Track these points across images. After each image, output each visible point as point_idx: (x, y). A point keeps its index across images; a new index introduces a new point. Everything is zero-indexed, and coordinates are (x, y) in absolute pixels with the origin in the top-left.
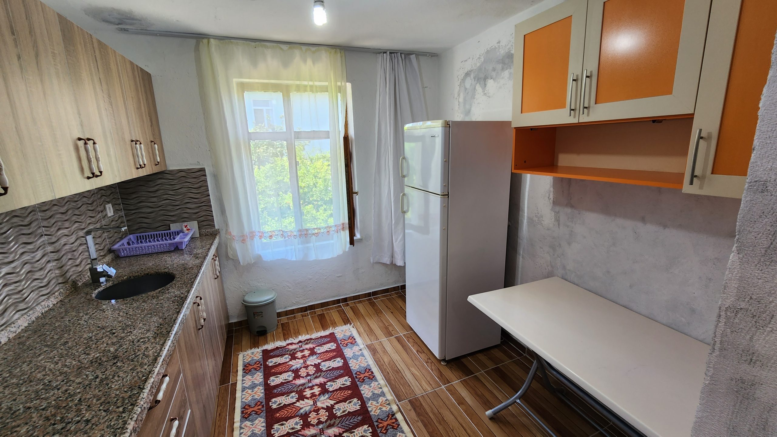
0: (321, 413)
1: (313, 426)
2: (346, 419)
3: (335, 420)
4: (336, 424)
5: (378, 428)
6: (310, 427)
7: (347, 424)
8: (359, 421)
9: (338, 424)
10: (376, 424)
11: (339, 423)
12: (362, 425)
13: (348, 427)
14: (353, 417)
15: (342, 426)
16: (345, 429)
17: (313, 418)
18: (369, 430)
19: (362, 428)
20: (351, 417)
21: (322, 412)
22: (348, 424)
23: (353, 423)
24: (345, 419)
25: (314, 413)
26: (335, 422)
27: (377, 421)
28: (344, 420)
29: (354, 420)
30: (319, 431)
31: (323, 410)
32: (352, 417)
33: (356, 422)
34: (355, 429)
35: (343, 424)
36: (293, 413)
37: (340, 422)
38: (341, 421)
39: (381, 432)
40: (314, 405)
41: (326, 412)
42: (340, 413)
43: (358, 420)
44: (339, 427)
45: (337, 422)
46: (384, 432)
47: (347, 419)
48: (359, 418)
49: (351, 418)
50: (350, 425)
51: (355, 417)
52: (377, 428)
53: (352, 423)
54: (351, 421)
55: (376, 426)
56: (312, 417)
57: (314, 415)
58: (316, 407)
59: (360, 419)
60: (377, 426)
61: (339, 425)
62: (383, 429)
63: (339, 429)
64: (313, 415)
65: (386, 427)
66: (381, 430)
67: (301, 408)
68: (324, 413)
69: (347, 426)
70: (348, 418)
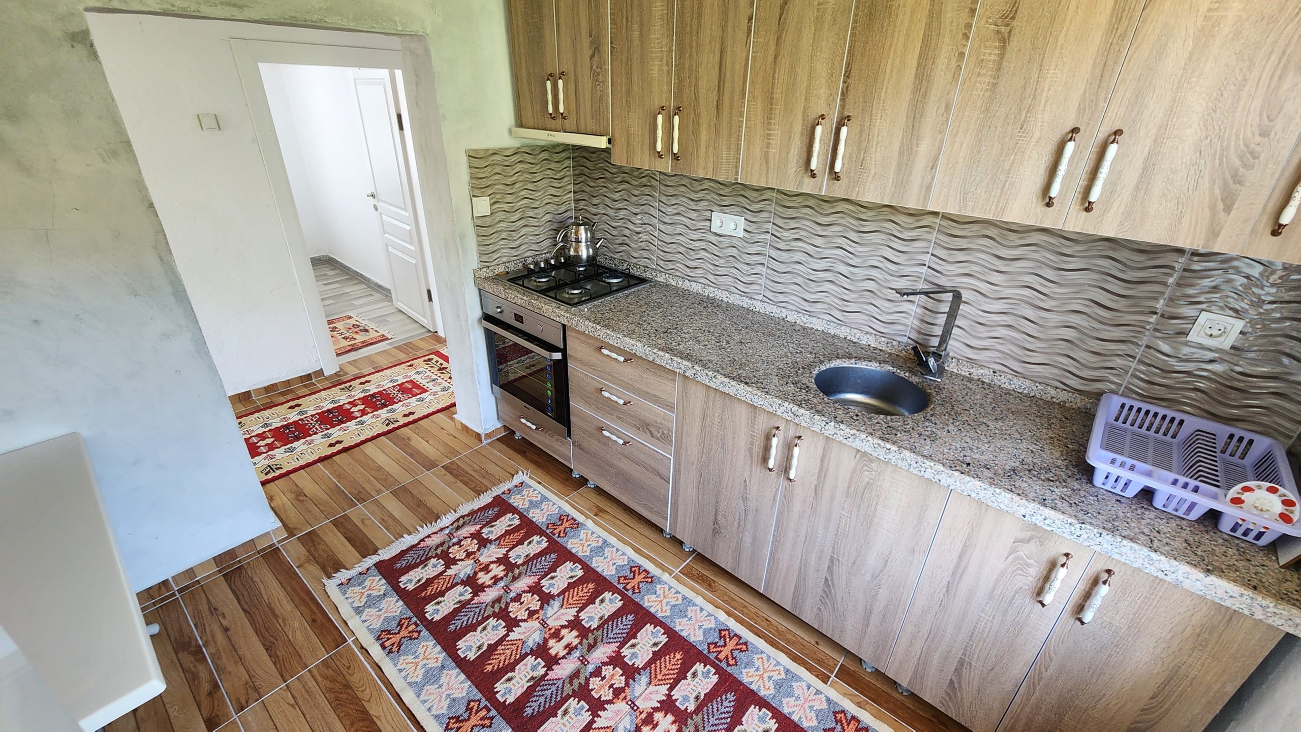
0: (606, 690)
1: (604, 664)
2: (554, 700)
3: (573, 689)
4: (567, 681)
5: (486, 705)
6: (608, 660)
7: (547, 690)
8: (528, 705)
9: (563, 683)
10: (493, 712)
11: (563, 686)
12: (517, 700)
13: (543, 685)
14: (542, 708)
15: (555, 684)
16: (547, 680)
17: (613, 675)
18: (503, 696)
19: (516, 694)
20: (547, 706)
21: (607, 695)
22: (544, 690)
23: (537, 696)
24: (556, 698)
25: (620, 686)
26: (571, 683)
27: (492, 718)
28: (557, 696)
29: (538, 703)
30: (589, 659)
31: (607, 698)
32: (544, 707)
33: (532, 701)
34: (528, 687)
35: (554, 688)
36: (656, 669)
37: (563, 688)
38: (562, 691)
39: (479, 701)
40: (630, 700)
41: (600, 697)
42: (572, 707)
43: (531, 706)
44: (559, 679)
45: (567, 686)
46: (472, 704)
47: (551, 700)
48: (529, 711)
49: (545, 704)
50: (541, 690)
51: (539, 708)
52: (489, 705)
53: (540, 696)
54: (542, 700)
55: (492, 708)
56: (617, 677)
57: (616, 681)
58: (625, 698)
59: (527, 709)
60: (489, 710)
61: (560, 682)
62: (475, 708)
63: (556, 677)
64: (620, 681)
65: (470, 714)
66: (479, 705)
67: (650, 684)
68: (602, 693)
69: (545, 687)
70: (550, 703)
